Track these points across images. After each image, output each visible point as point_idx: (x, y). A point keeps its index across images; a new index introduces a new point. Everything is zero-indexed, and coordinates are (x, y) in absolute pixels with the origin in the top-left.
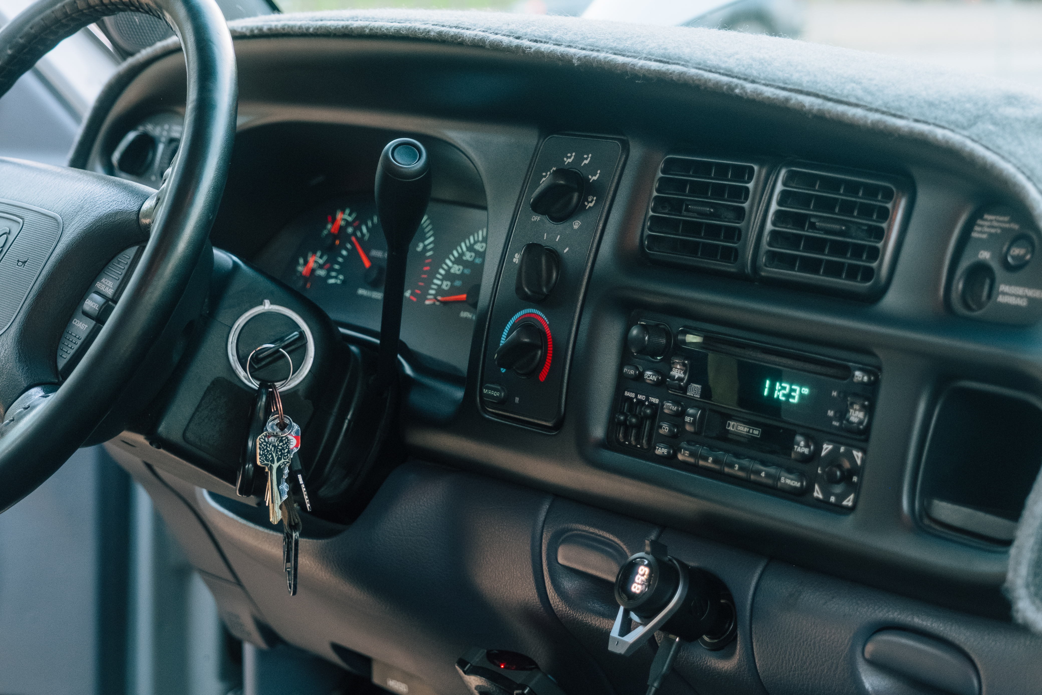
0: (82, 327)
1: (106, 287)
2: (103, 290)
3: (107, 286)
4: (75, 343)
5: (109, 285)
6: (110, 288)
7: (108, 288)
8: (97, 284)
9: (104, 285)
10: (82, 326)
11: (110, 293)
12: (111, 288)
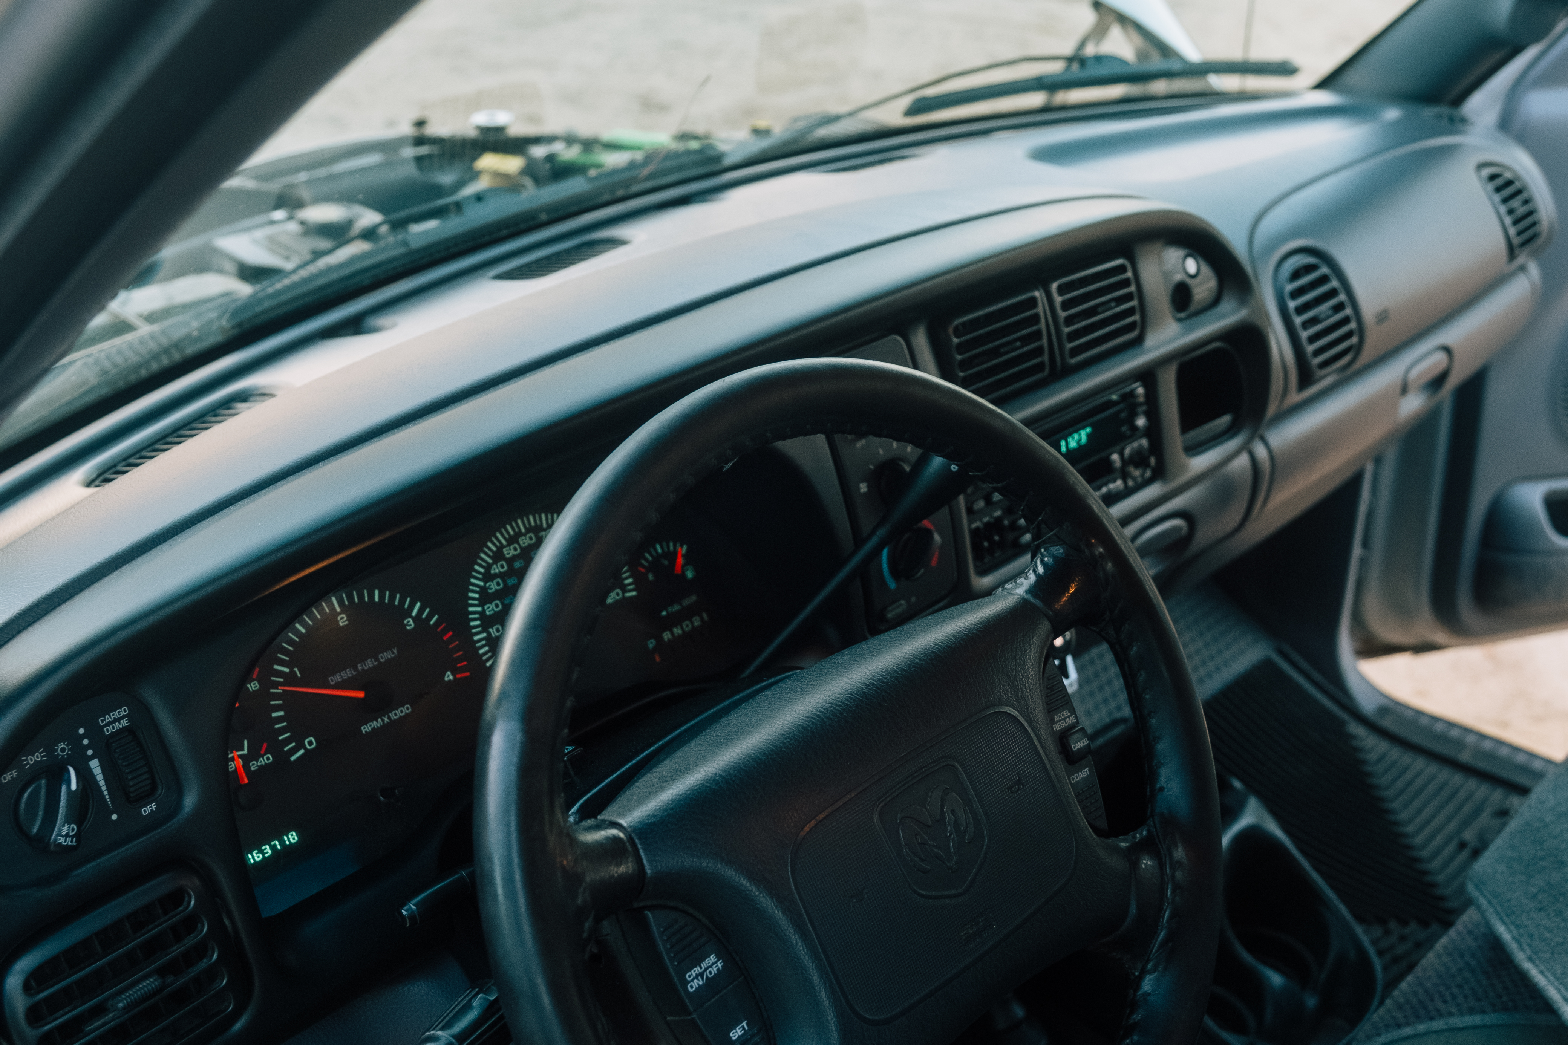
0: (1085, 774)
1: (1065, 721)
2: (1066, 725)
3: (1064, 719)
4: (1095, 793)
5: (1066, 716)
6: (1069, 717)
7: (1068, 719)
8: (1055, 729)
9: (1062, 722)
10: (1083, 773)
11: (1074, 721)
12: (1071, 715)
